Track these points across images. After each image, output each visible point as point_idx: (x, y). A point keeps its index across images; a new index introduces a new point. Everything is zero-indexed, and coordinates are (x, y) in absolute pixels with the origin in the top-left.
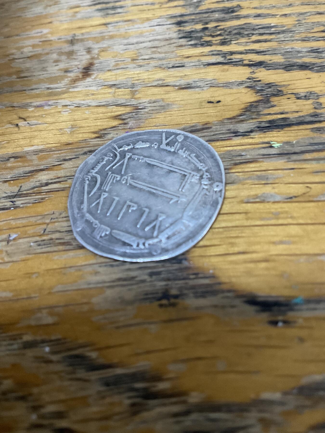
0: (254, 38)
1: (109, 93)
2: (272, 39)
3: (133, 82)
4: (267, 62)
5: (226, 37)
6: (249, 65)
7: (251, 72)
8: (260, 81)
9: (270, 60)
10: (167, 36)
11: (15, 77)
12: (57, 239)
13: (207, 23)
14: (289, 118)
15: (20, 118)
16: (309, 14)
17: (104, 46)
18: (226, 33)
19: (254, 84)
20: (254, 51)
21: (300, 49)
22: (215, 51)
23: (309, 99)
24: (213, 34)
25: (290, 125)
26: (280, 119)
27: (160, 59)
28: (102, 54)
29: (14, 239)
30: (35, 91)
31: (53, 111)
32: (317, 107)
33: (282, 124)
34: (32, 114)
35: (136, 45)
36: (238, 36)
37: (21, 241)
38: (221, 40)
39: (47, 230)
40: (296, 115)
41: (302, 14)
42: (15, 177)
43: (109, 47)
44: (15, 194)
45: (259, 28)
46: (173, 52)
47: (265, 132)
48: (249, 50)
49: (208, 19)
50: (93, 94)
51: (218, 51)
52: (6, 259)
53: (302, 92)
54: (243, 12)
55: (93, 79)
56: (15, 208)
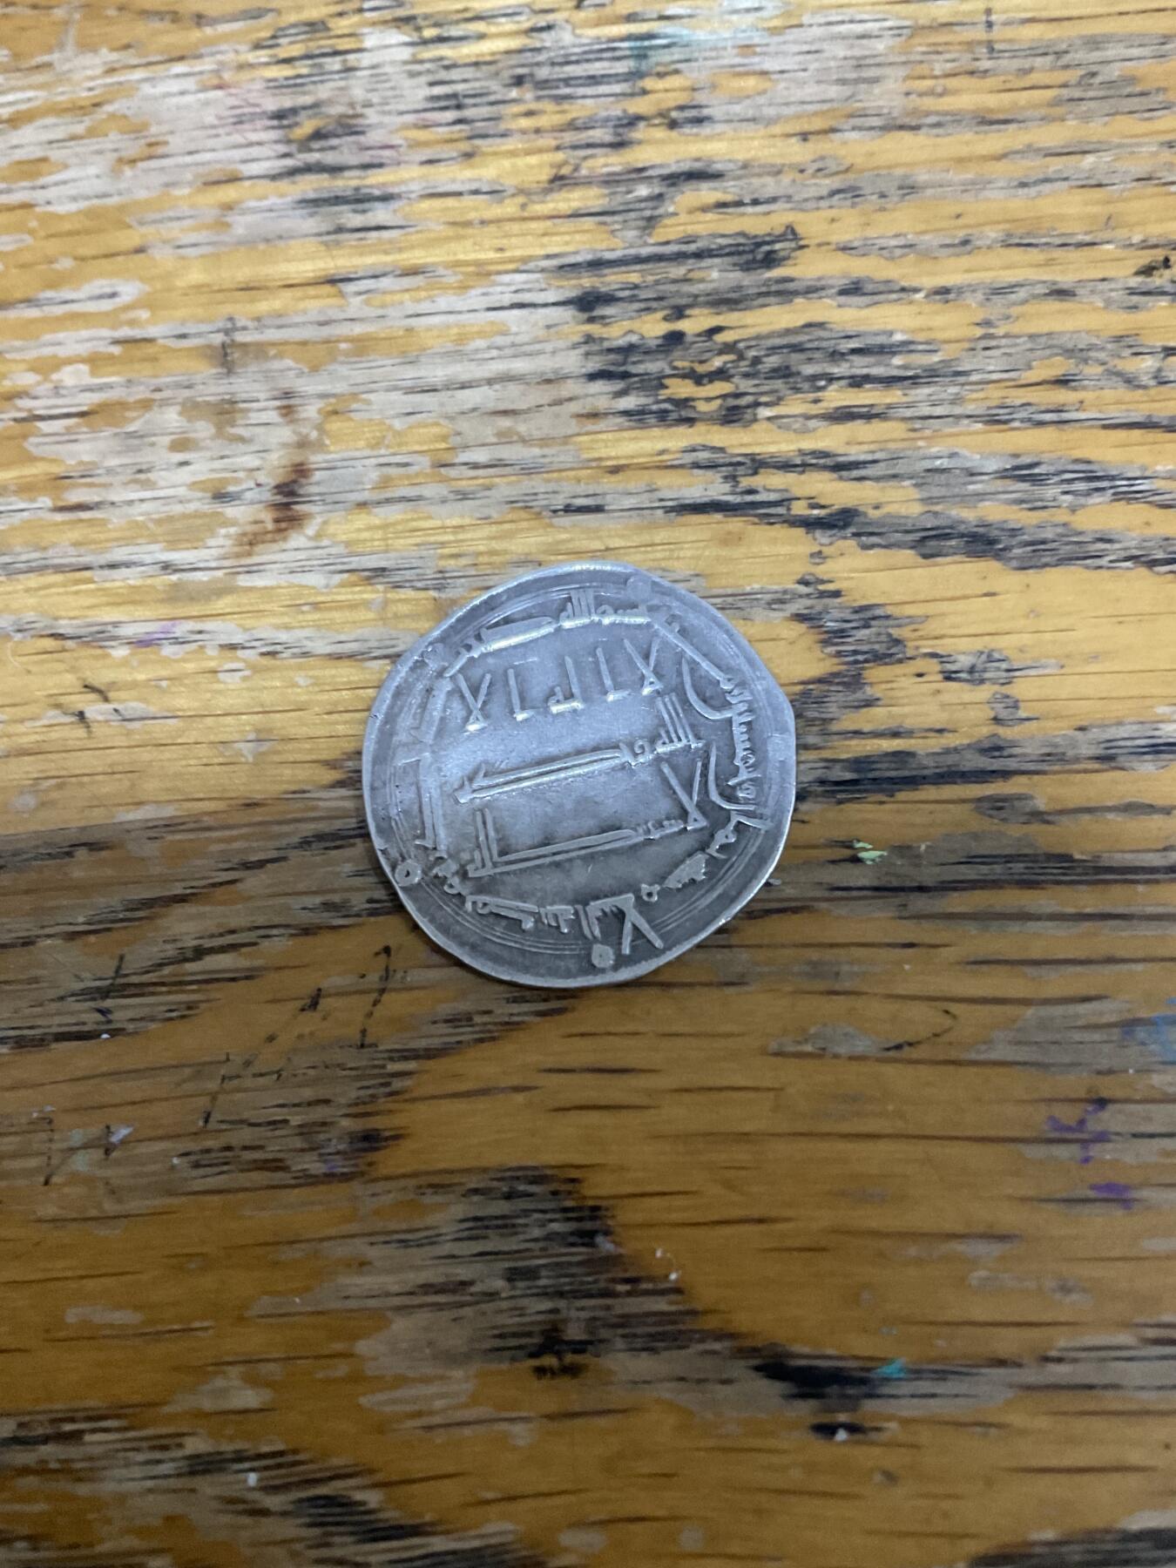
0: (836, 397)
1: (366, 604)
2: (890, 406)
3: (442, 563)
4: (865, 514)
5: (745, 385)
6: (810, 524)
7: (812, 555)
8: (837, 594)
9: (877, 507)
10: (545, 364)
11: (46, 501)
12: (245, 1148)
13: (679, 313)
14: (911, 754)
15: (89, 688)
16: (1022, 293)
17: (340, 388)
18: (744, 366)
19: (819, 605)
20: (828, 461)
21: (973, 460)
22: (705, 448)
23: (982, 681)
24: (701, 369)
25: (913, 782)
26: (887, 754)
27: (529, 470)
28: (335, 425)
29: (123, 1142)
30: (124, 572)
31: (190, 667)
32: (1003, 714)
33: (893, 774)
34: (123, 675)
35: (443, 396)
36: (778, 384)
37: (144, 1149)
38: (724, 397)
39: (216, 1116)
40: (935, 744)
42: (100, 922)
43: (354, 396)
44: (108, 982)
45: (854, 351)
46: (566, 439)
47: (840, 802)
48: (813, 453)
49: (686, 288)
50: (316, 606)
51: (713, 449)
52: (110, 1207)
53: (964, 653)
54: (804, 268)
55: (310, 538)
56: (114, 1033)
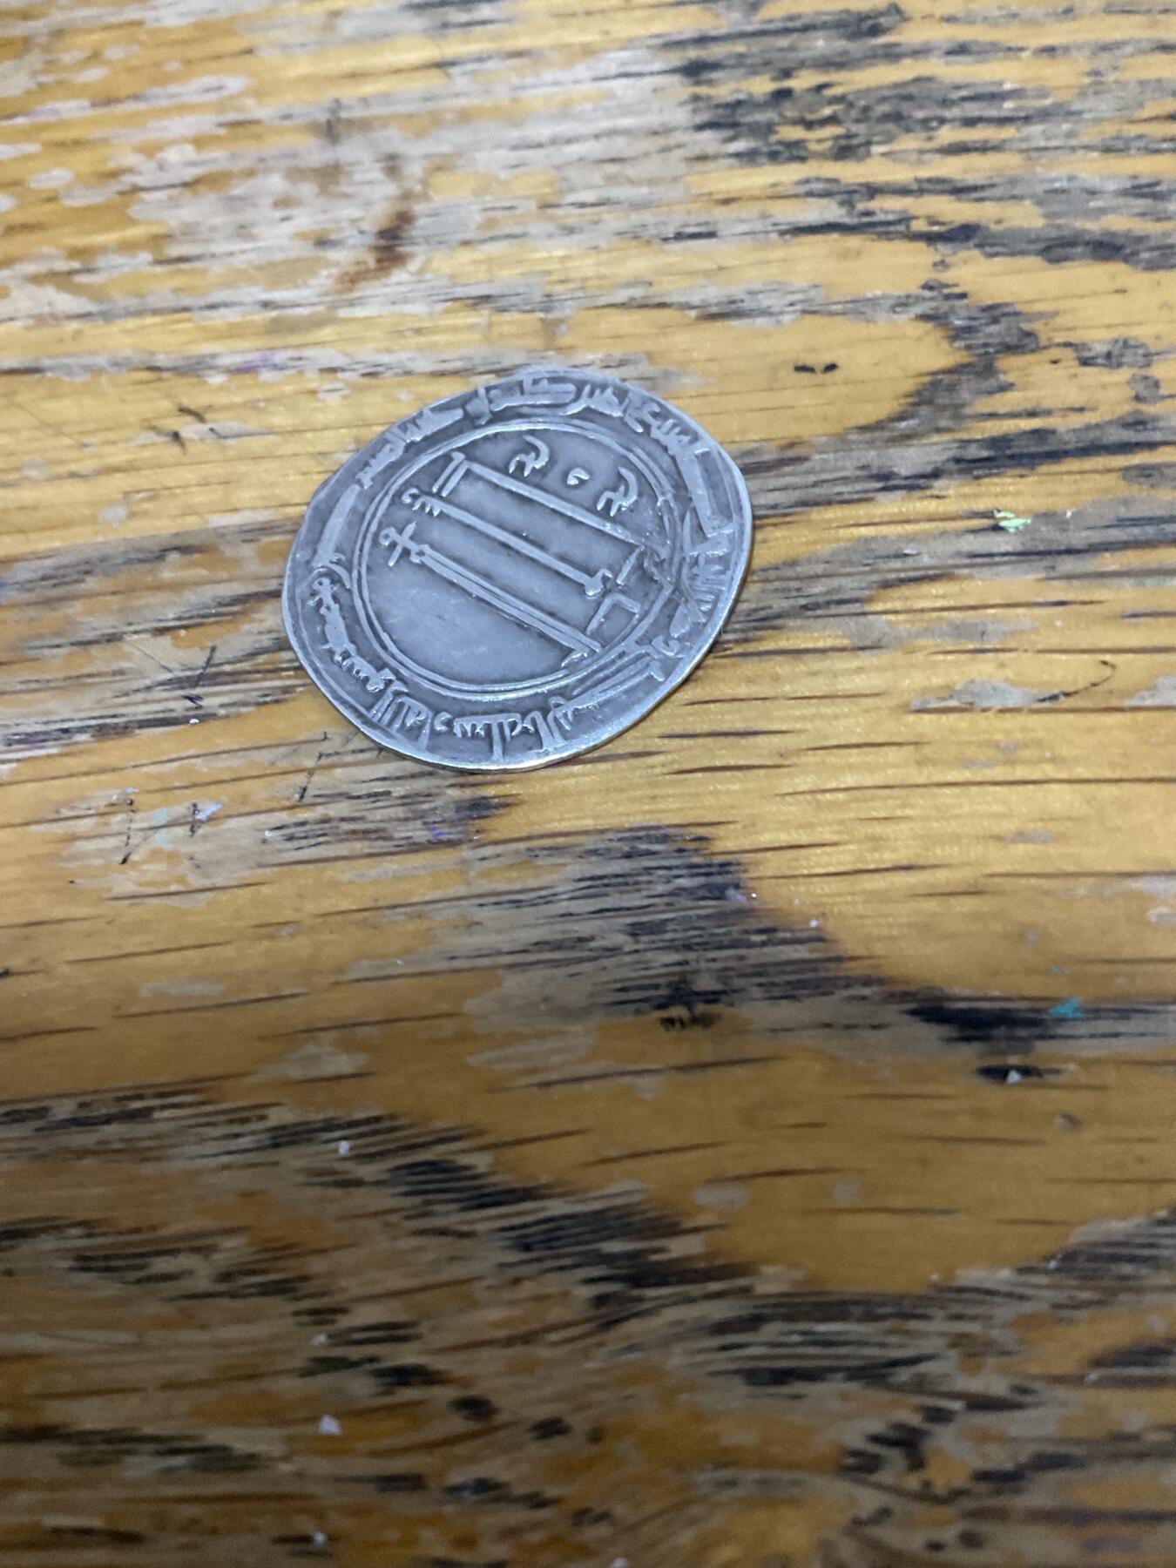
0: (947, 135)
1: (472, 327)
2: (1004, 141)
3: (548, 289)
4: (987, 228)
5: (854, 128)
6: (930, 238)
7: (935, 264)
8: (963, 296)
9: (999, 222)
10: (653, 120)
11: (145, 256)
12: (343, 819)
13: (787, 73)
14: (1053, 432)
15: (184, 411)
16: (1129, 49)
17: (445, 148)
18: (854, 113)
19: (944, 306)
20: (946, 187)
21: (1094, 181)
22: (818, 179)
23: (1119, 365)
24: (810, 117)
25: (1056, 456)
26: (1025, 433)
27: (637, 206)
28: (440, 179)
29: (211, 819)
30: (223, 311)
31: (288, 389)
32: (1144, 393)
33: (1033, 450)
34: (223, 399)
35: (551, 150)
36: (891, 126)
37: (233, 823)
38: (837, 138)
39: (310, 792)
40: (1076, 421)
41: (1105, 48)
42: (192, 617)
43: (459, 155)
44: (198, 672)
45: (964, 99)
46: (675, 180)
47: (978, 478)
48: (929, 180)
49: (792, 55)
50: (419, 331)
51: (828, 180)
52: (196, 881)
53: (1099, 340)
54: (909, 35)
55: (411, 274)
56: (204, 718)
